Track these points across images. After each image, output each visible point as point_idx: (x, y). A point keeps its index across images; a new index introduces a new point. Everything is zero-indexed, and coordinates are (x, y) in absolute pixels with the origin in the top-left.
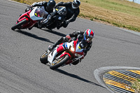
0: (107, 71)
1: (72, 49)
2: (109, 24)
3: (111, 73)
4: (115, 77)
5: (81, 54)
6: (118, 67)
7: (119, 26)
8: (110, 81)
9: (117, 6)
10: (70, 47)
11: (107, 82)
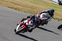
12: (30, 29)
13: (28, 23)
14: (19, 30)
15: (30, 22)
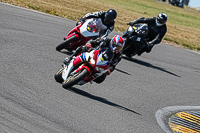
0: (174, 113)
1: (93, 62)
2: (177, 46)
3: (179, 115)
4: (185, 121)
5: (104, 67)
6: (189, 107)
7: (191, 49)
8: (178, 127)
9: (189, 19)
10: (90, 58)
11: (174, 129)
12: (100, 75)
13: (95, 59)
14: (72, 78)
15: (100, 57)
